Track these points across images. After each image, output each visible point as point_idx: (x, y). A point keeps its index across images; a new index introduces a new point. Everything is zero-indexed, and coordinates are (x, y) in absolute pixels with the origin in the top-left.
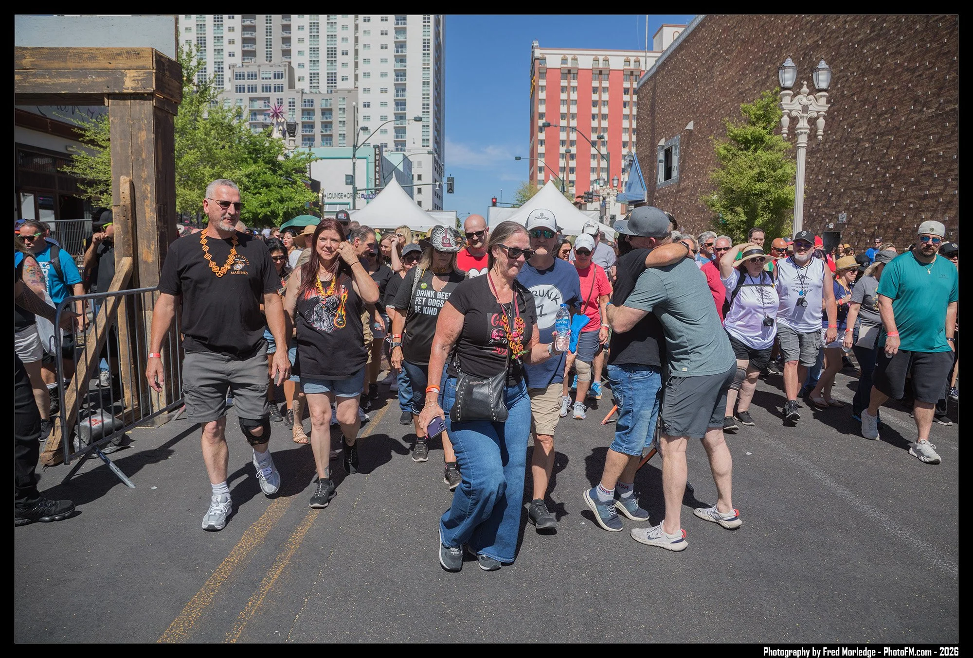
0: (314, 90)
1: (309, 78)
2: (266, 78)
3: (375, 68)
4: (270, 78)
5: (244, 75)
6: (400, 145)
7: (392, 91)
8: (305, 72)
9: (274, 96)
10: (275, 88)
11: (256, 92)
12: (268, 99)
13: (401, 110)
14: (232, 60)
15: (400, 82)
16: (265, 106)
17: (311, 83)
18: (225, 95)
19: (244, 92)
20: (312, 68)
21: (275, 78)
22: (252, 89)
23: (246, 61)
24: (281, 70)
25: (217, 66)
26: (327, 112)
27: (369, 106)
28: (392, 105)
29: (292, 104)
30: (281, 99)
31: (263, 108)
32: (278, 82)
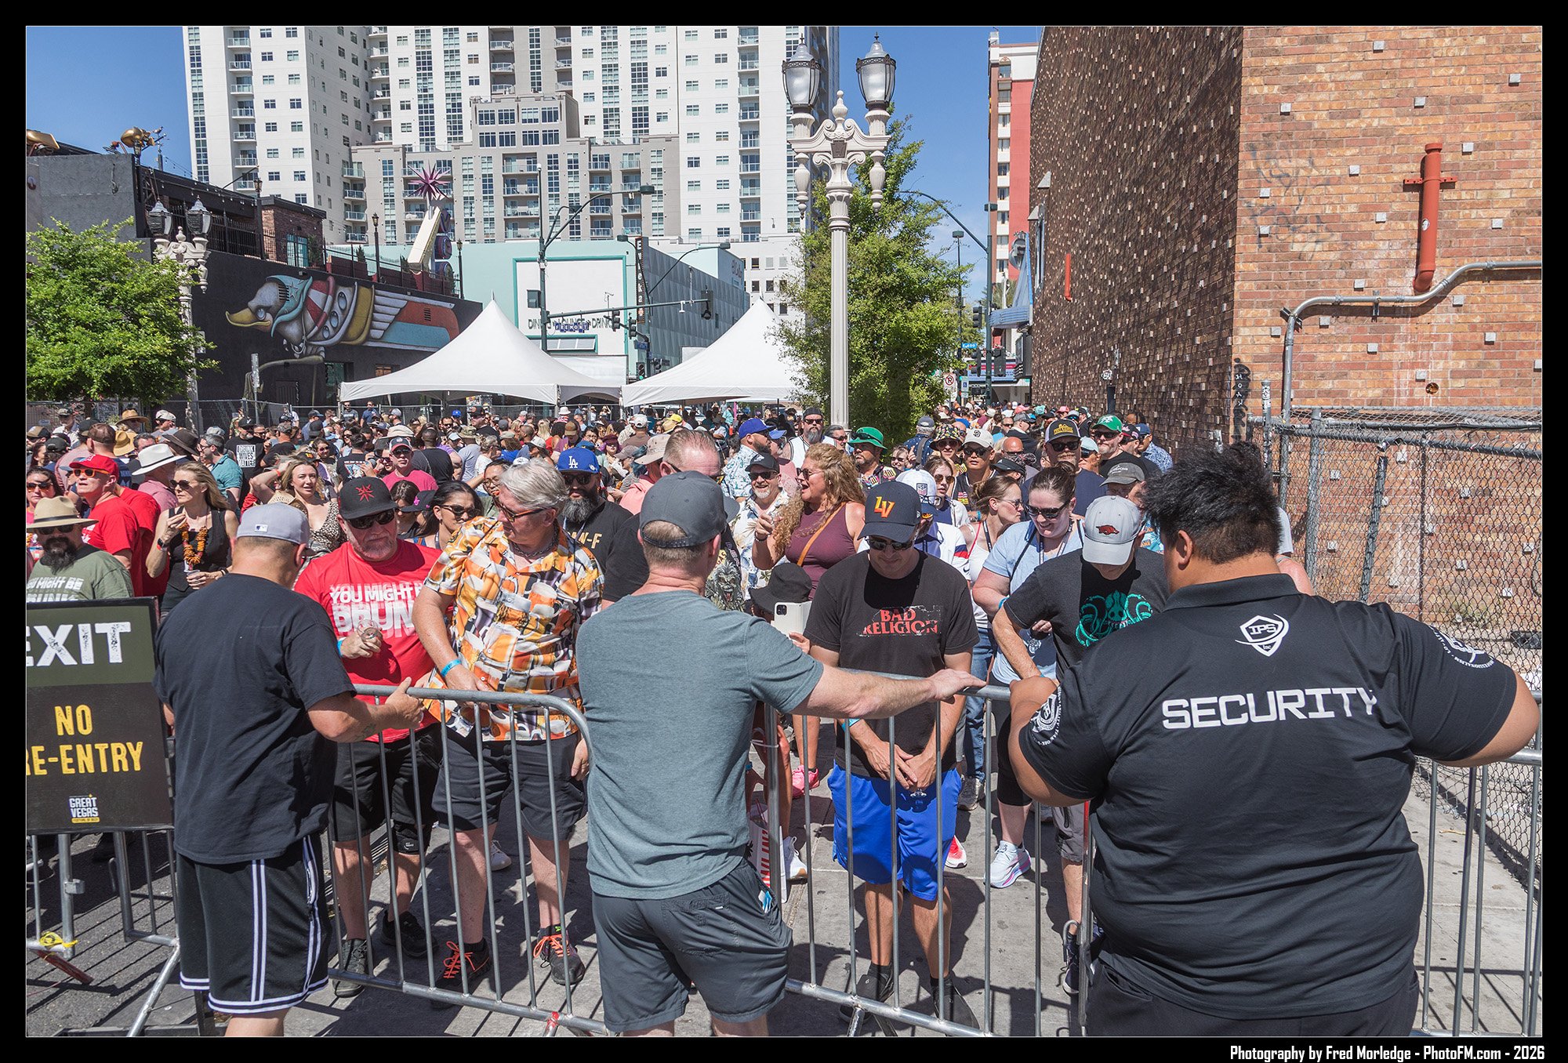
0: (609, 139)
1: (602, 119)
2: (530, 121)
3: (706, 96)
4: (536, 121)
5: (493, 116)
6: (751, 231)
7: (736, 136)
8: (596, 108)
9: (543, 151)
10: (545, 136)
11: (513, 144)
12: (534, 155)
13: (752, 169)
14: (475, 91)
15: (749, 120)
16: (530, 169)
17: (606, 127)
18: (464, 152)
19: (494, 145)
20: (606, 100)
21: (544, 120)
22: (507, 139)
23: (498, 91)
24: (555, 104)
25: (450, 101)
26: (632, 177)
27: (697, 164)
28: (736, 160)
29: (573, 164)
30: (556, 156)
31: (526, 172)
32: (550, 126)
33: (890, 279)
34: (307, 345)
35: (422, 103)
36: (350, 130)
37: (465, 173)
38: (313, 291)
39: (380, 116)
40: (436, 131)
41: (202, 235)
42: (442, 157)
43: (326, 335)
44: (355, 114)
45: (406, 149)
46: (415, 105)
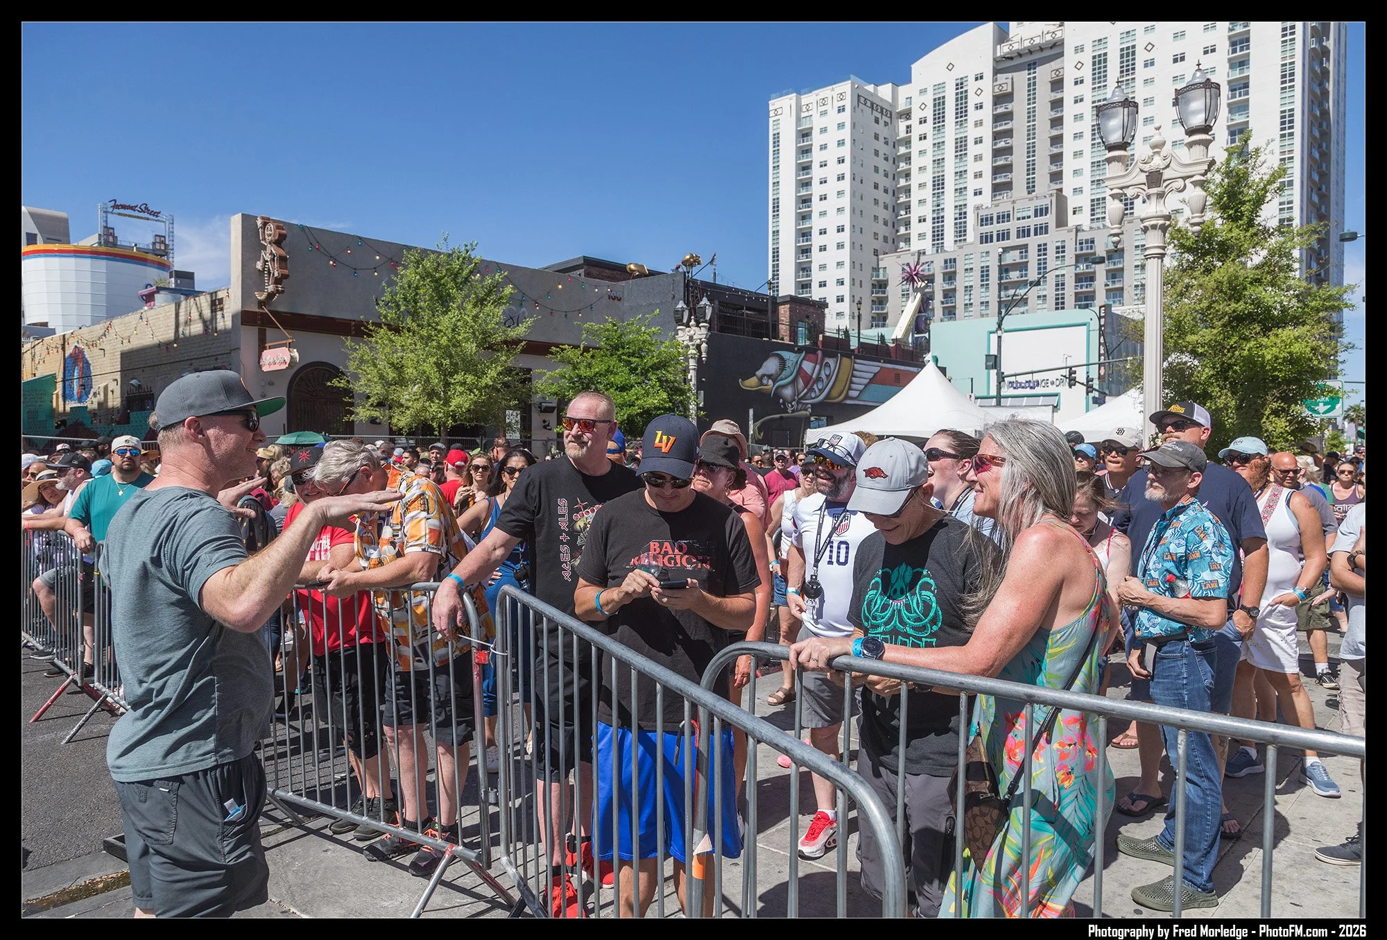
0: (1095, 225)
1: (1089, 208)
2: (1024, 218)
4: (1029, 217)
5: (992, 219)
8: (1084, 201)
9: (1033, 242)
10: (1036, 229)
11: (1008, 239)
12: (1026, 246)
14: (979, 200)
16: (1022, 258)
17: (1093, 215)
18: (966, 250)
19: (991, 241)
20: (1094, 192)
21: (1036, 216)
22: (1004, 236)
23: (998, 198)
24: (1045, 202)
25: (957, 211)
26: (1116, 255)
29: (1061, 249)
30: (1045, 244)
31: (1018, 260)
32: (1041, 220)
33: (1240, 306)
34: (798, 403)
35: (935, 215)
36: (878, 244)
37: (966, 267)
38: (805, 362)
39: (902, 230)
40: (945, 236)
41: (705, 322)
42: (948, 256)
43: (813, 395)
44: (883, 231)
45: (921, 253)
46: (929, 220)
